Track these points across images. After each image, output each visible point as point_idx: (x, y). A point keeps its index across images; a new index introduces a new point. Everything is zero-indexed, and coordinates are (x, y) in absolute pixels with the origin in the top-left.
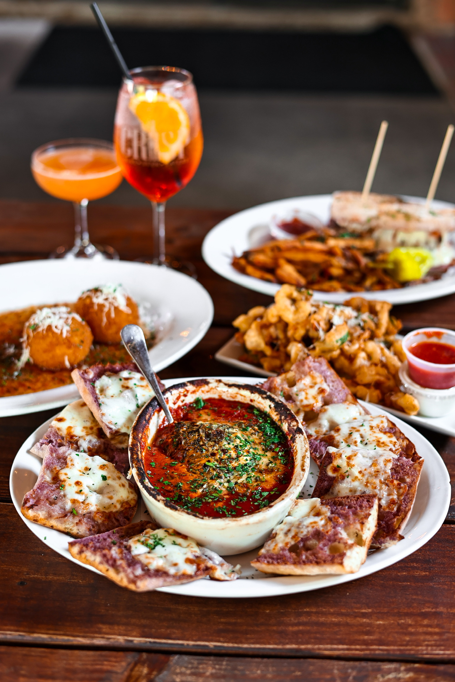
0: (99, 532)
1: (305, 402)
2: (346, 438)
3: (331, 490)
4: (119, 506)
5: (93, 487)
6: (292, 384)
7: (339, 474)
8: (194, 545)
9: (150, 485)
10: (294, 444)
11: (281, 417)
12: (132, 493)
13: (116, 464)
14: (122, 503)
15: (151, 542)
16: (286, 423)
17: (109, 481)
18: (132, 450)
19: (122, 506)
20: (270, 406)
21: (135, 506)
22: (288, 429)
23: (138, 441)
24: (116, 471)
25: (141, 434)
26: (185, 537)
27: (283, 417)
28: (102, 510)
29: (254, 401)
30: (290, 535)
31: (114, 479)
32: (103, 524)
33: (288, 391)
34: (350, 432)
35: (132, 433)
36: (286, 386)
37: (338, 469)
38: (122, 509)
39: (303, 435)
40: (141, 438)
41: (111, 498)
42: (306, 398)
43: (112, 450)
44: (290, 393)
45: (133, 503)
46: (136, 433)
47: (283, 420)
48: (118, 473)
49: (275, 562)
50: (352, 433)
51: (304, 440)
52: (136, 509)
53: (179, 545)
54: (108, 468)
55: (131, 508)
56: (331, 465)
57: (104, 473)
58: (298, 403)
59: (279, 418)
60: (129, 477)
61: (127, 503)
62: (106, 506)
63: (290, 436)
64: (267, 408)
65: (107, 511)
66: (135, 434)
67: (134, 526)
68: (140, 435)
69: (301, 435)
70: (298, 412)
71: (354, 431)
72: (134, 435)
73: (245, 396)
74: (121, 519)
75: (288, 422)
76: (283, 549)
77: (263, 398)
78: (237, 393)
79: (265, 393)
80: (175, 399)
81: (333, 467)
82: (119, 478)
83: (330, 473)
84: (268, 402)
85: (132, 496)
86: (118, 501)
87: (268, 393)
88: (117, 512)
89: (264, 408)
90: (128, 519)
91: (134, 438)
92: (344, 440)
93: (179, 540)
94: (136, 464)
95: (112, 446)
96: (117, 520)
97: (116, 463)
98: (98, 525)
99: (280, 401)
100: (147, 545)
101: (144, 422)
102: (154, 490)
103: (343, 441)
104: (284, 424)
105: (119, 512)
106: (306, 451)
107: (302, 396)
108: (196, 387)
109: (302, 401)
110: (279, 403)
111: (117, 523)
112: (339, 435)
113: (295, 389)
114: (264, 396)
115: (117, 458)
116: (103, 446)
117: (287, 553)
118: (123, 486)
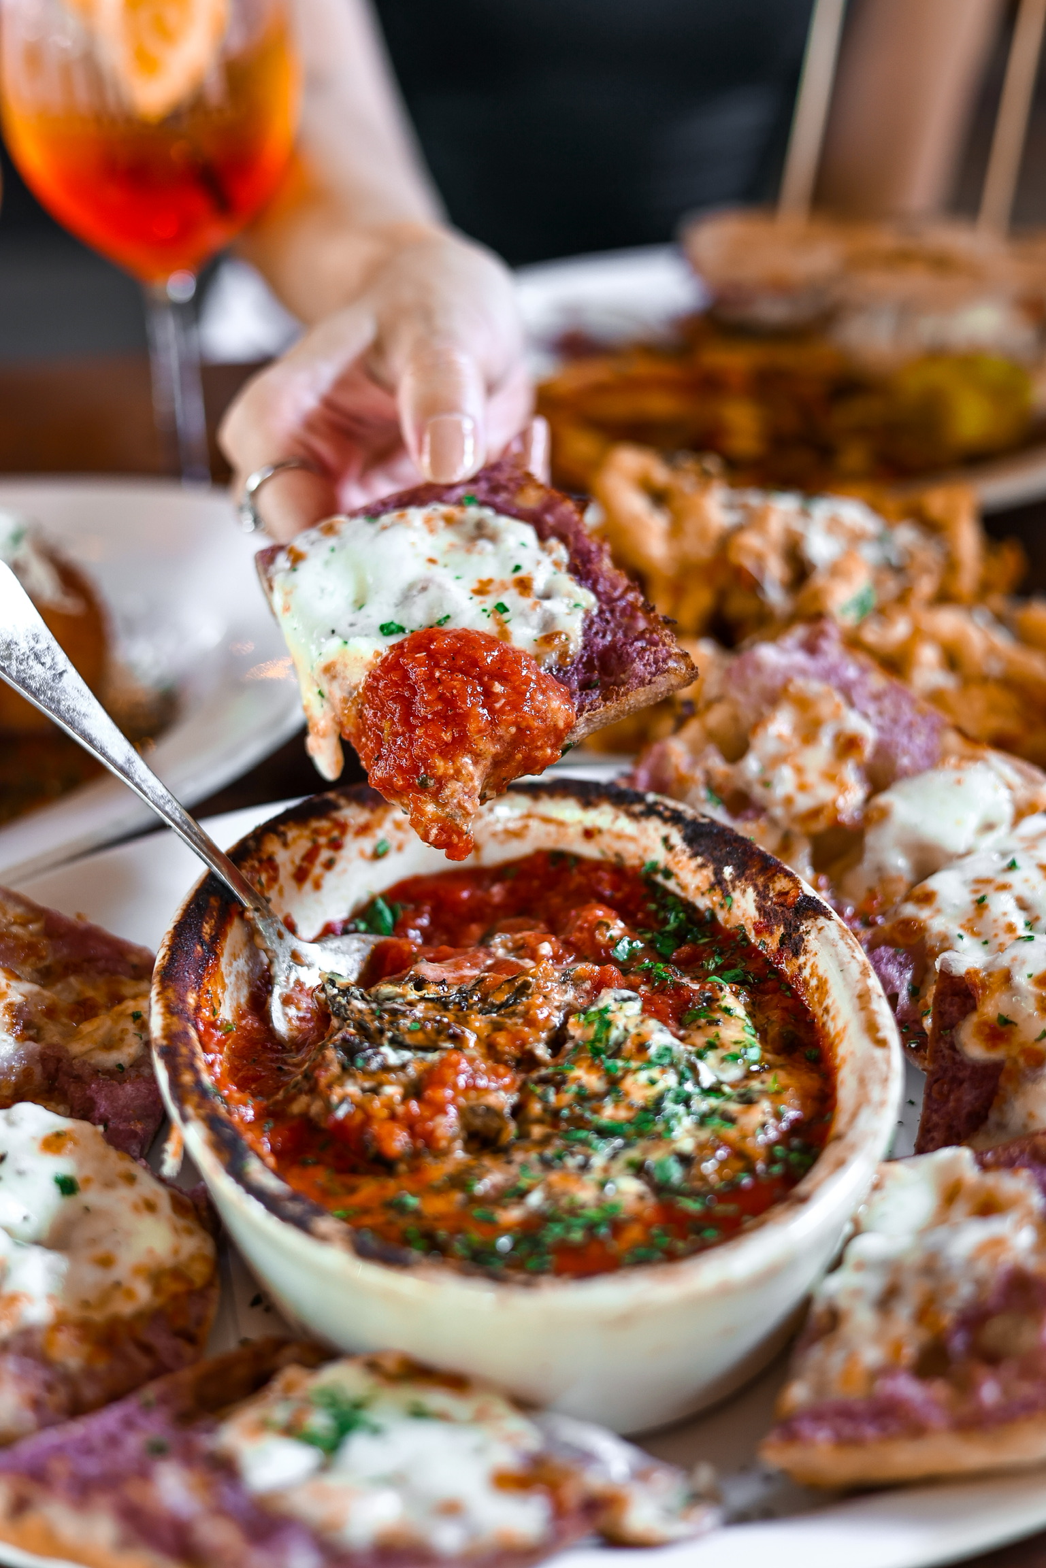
0: (77, 1409)
1: (804, 803)
2: (969, 920)
3: (993, 1116)
4: (143, 1292)
5: (28, 1230)
6: (736, 750)
7: (1015, 1051)
8: (500, 1408)
9: (272, 1183)
10: (802, 959)
11: (718, 872)
12: (190, 1232)
13: (106, 1126)
14: (157, 1276)
15: (319, 1421)
16: (744, 891)
17: (91, 1196)
18: (169, 1055)
19: (157, 1290)
20: (666, 840)
21: (209, 1284)
22: (760, 909)
23: (188, 1020)
24: (113, 1154)
25: (194, 995)
26: (457, 1382)
27: (728, 871)
28: (75, 1313)
29: (600, 831)
30: (904, 1312)
31: (109, 1185)
32: (89, 1373)
33: (727, 777)
34: (978, 896)
35: (158, 994)
36: (716, 763)
37: (1004, 1029)
38: (159, 1301)
39: (830, 919)
40: (198, 1008)
41: (106, 1262)
42: (803, 787)
43: (78, 1079)
44: (740, 784)
45: (199, 1272)
46: (175, 991)
47: (732, 882)
48: (121, 1159)
49: (870, 1431)
50: (982, 899)
51: (842, 937)
52: (215, 1294)
53: (443, 1417)
54: (76, 1143)
55: (197, 1294)
56: (974, 1018)
57: (63, 1165)
58: (778, 812)
59: (712, 879)
60: (170, 1166)
61: (177, 1273)
62: (92, 1296)
63: (771, 933)
64: (653, 851)
65: (98, 1317)
66: (170, 994)
67: (225, 1367)
68: (191, 999)
69: (822, 921)
70: (786, 846)
71: (988, 890)
72: (167, 999)
73: (561, 824)
74: (163, 1342)
75: (756, 887)
76: (886, 1371)
77: (634, 817)
78: (529, 816)
79: (640, 798)
80: (298, 861)
81: (984, 1023)
82: (130, 1179)
83: (975, 1050)
84: (654, 829)
85: (194, 1245)
86: (138, 1271)
87: (651, 797)
88: (140, 1316)
89: (640, 852)
90: (191, 1339)
91: (169, 1010)
92: (962, 926)
93: (437, 1399)
94: (198, 1106)
95: (75, 1062)
96: (147, 1349)
97: (104, 1121)
98: (67, 1379)
99: (704, 816)
100: (308, 1439)
101: (199, 948)
102: (294, 1197)
103: (961, 932)
104: (736, 895)
105: (152, 1316)
106: (865, 973)
107: (785, 782)
108: (373, 811)
109: (788, 801)
110: (703, 825)
111: (145, 1363)
112: (939, 911)
113: (752, 765)
114: (638, 808)
115: (103, 1106)
116: (38, 1070)
117: (908, 1388)
118: (150, 1207)
